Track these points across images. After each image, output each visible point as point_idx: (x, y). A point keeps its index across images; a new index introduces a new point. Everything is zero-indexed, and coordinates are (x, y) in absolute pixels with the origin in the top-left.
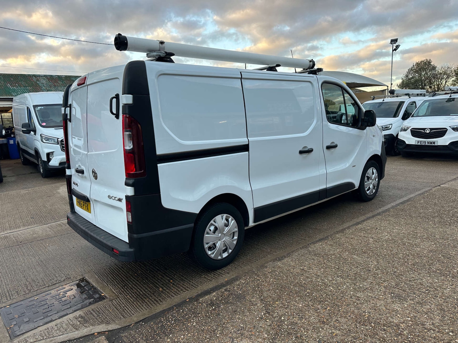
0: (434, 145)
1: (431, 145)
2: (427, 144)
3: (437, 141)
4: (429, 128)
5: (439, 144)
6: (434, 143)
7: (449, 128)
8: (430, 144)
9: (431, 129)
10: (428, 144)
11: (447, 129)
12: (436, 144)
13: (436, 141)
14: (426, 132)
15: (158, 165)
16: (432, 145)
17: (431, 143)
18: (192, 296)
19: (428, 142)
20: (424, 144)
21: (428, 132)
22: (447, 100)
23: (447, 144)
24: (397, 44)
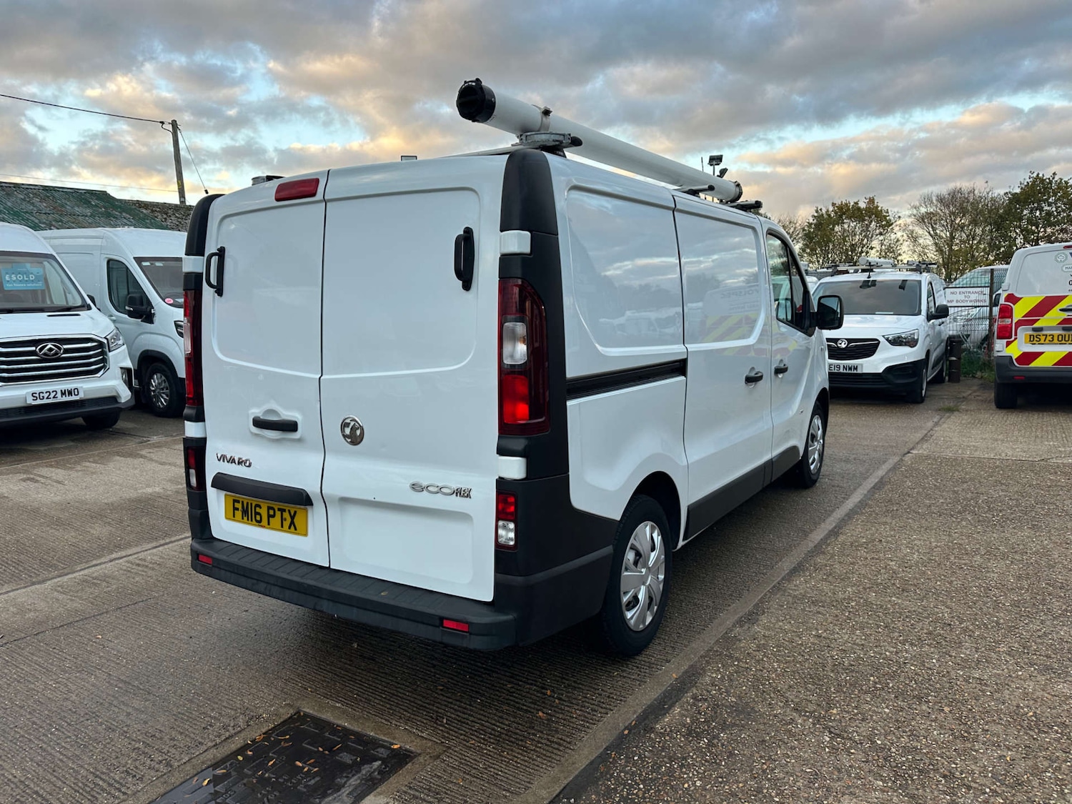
0: (855, 372)
1: (850, 372)
2: (841, 371)
3: (862, 365)
4: (846, 339)
5: (865, 371)
6: (856, 368)
7: (881, 339)
8: (848, 371)
9: (850, 341)
10: (845, 371)
11: (878, 340)
12: (859, 371)
13: (859, 364)
14: (839, 345)
15: (569, 403)
16: (852, 372)
17: (850, 369)
18: (629, 722)
19: (844, 366)
20: (836, 371)
21: (843, 346)
22: (861, 284)
23: (881, 371)
24: (722, 166)
